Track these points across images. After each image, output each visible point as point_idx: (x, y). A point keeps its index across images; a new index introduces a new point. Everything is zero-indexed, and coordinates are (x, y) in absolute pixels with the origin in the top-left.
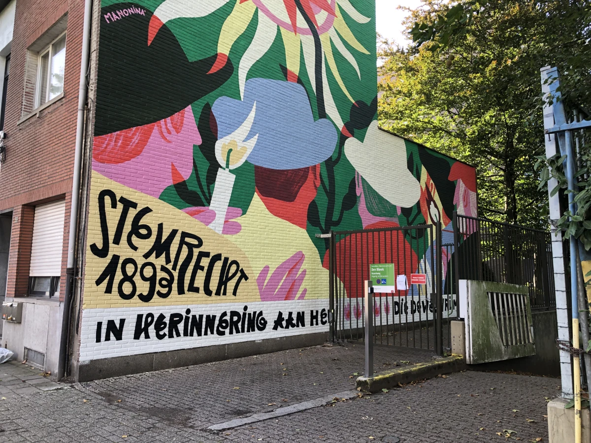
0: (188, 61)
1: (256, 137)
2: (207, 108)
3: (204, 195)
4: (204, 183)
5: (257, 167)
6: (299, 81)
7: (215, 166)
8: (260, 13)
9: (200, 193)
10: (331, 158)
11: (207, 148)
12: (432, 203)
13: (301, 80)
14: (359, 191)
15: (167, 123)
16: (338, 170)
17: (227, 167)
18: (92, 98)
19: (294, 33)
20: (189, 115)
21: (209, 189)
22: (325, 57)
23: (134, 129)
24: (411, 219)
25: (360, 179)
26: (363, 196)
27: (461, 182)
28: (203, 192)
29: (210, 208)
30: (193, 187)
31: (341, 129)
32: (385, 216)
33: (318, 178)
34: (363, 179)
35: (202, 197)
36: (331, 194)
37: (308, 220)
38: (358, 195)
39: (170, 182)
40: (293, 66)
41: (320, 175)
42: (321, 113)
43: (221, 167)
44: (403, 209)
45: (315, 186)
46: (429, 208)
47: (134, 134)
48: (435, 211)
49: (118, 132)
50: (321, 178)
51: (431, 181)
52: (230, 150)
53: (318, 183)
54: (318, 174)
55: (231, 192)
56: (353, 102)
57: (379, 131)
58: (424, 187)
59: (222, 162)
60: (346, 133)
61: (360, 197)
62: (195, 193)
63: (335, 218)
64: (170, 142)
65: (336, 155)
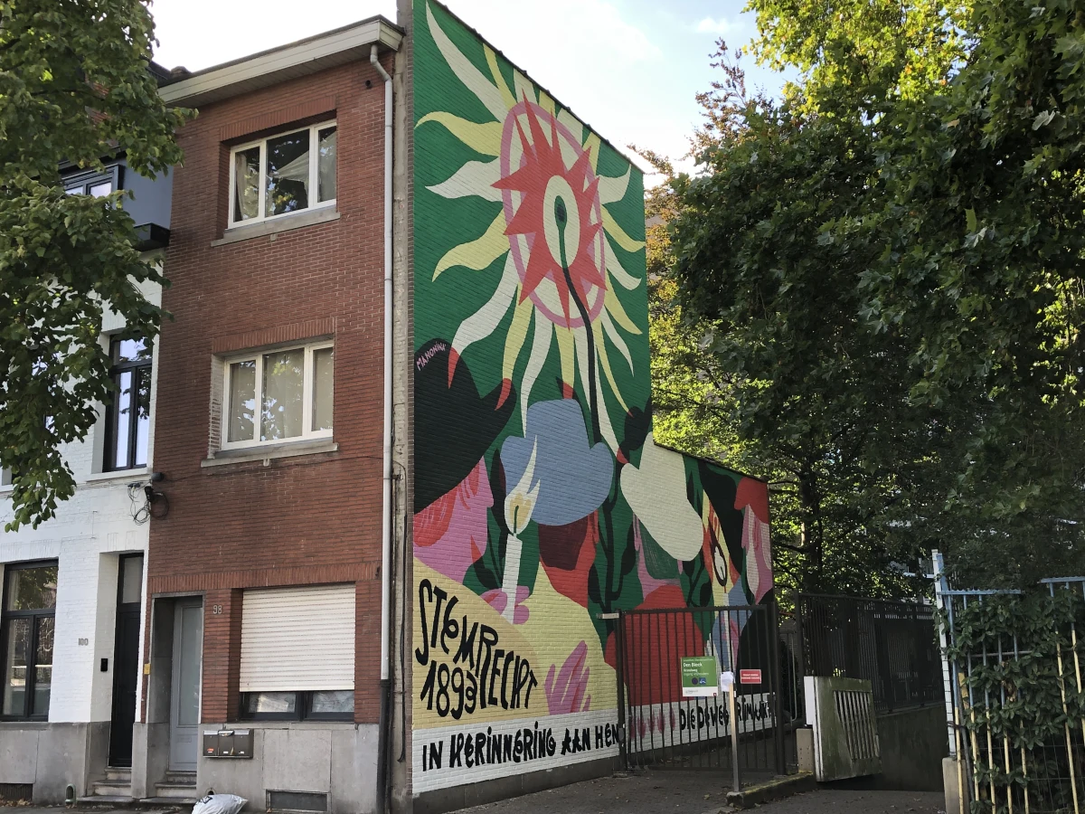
0: (479, 398)
1: (538, 484)
2: (497, 455)
3: (497, 573)
4: (497, 558)
5: (541, 526)
6: (575, 396)
7: (505, 532)
8: (537, 312)
9: (494, 571)
10: (607, 499)
11: (497, 511)
12: (717, 548)
13: (576, 394)
14: (638, 544)
15: (465, 484)
16: (615, 514)
17: (515, 532)
19: (567, 329)
20: (482, 470)
21: (501, 565)
22: (598, 356)
23: (442, 498)
24: (694, 577)
25: (638, 525)
26: (642, 550)
27: (750, 510)
28: (496, 569)
29: (503, 590)
30: (489, 565)
31: (616, 454)
32: (665, 577)
33: (597, 531)
34: (641, 524)
35: (495, 575)
36: (609, 552)
37: (589, 594)
38: (637, 549)
39: (470, 562)
40: (568, 378)
41: (599, 526)
42: (597, 437)
43: (510, 533)
44: (685, 563)
45: (594, 543)
46: (714, 558)
48: (721, 562)
50: (599, 529)
51: (715, 515)
52: (517, 507)
53: (597, 539)
54: (596, 524)
55: (518, 565)
56: (627, 410)
57: (655, 448)
58: (707, 525)
60: (622, 459)
61: (639, 552)
62: (489, 572)
63: (615, 589)
64: (469, 508)
65: (613, 494)
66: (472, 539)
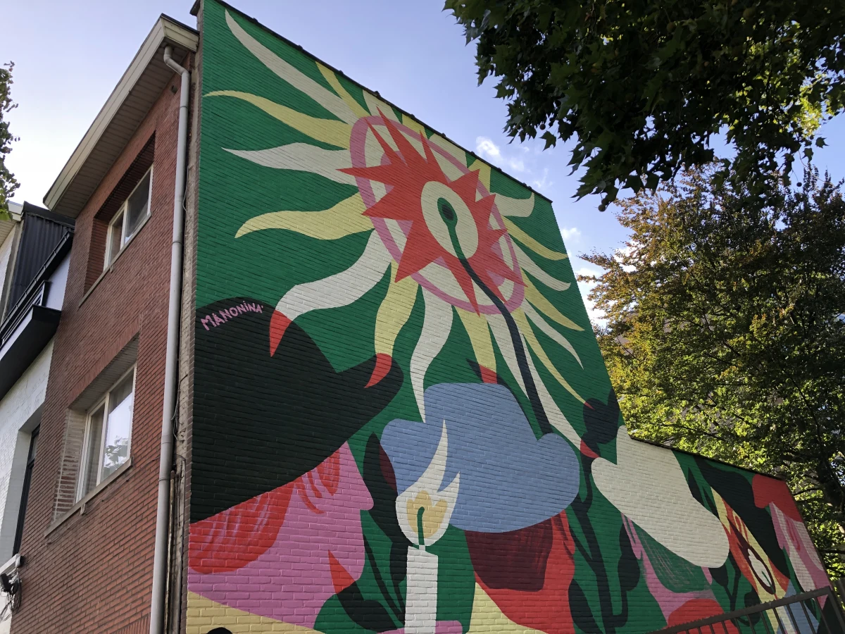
0: (334, 373)
1: (457, 480)
2: (374, 442)
3: (392, 606)
4: (388, 582)
5: (469, 534)
6: (500, 381)
7: (401, 545)
8: (425, 292)
9: (384, 603)
10: (578, 498)
11: (383, 514)
12: (749, 550)
13: (502, 377)
14: (638, 550)
15: (312, 479)
16: (594, 515)
17: (422, 542)
18: (184, 456)
19: (476, 314)
20: (347, 460)
21: (398, 592)
22: (526, 341)
24: (731, 587)
25: (632, 528)
26: (646, 557)
28: (388, 599)
29: (406, 630)
30: (371, 593)
31: (579, 447)
32: (692, 589)
33: (570, 537)
34: (636, 527)
35: (389, 610)
36: (596, 562)
37: (575, 621)
38: (638, 557)
39: (330, 591)
40: (486, 360)
41: (571, 531)
42: (544, 427)
43: (412, 545)
44: (713, 571)
45: (569, 553)
46: (750, 563)
47: (259, 509)
48: (760, 566)
49: (232, 509)
50: (574, 536)
51: (735, 514)
52: (421, 510)
53: (572, 547)
54: (566, 528)
55: (435, 590)
56: (584, 402)
57: (633, 442)
58: (727, 525)
59: (413, 537)
60: (589, 452)
61: (642, 560)
62: (375, 604)
63: (617, 609)
64: (321, 512)
65: (585, 493)
66: (331, 556)
